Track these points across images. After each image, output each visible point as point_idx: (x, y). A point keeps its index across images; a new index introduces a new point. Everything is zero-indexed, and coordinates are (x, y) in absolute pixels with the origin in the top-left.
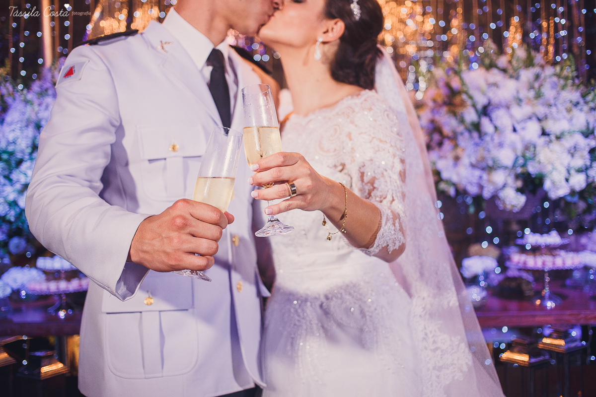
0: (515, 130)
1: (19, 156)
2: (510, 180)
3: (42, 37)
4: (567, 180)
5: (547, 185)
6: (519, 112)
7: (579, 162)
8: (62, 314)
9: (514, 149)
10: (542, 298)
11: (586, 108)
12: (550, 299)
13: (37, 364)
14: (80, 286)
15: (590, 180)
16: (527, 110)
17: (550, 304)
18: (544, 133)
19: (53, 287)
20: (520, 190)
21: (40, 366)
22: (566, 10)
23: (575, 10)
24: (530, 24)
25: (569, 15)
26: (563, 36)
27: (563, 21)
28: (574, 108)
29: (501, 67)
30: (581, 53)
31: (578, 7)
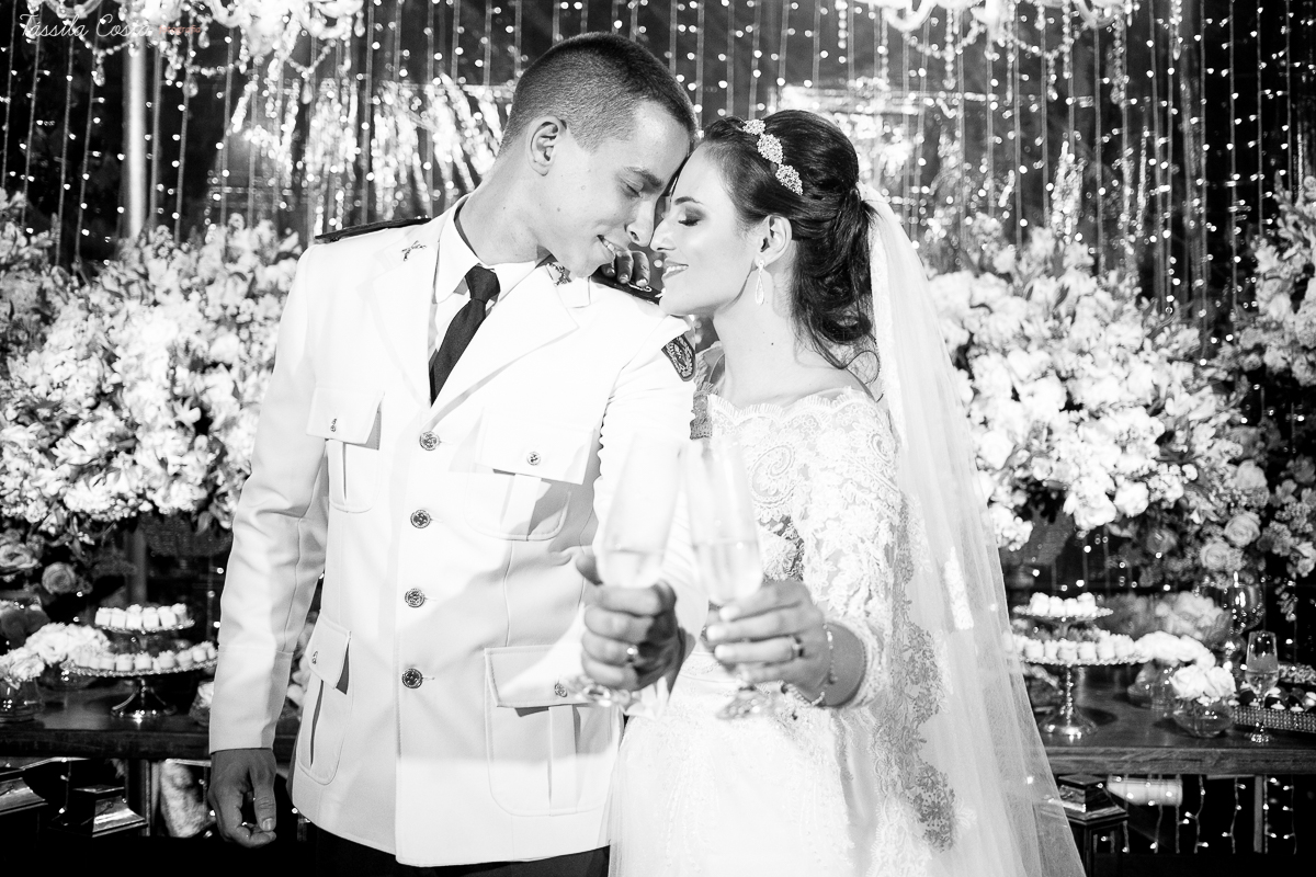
0: (1016, 397)
1: (71, 411)
2: (1003, 493)
3: (126, 161)
4: (1112, 497)
5: (1069, 506)
6: (1025, 362)
7: (1137, 461)
8: (138, 717)
9: (1011, 433)
10: (1060, 721)
11: (1154, 358)
12: (1075, 722)
13: (89, 808)
14: (177, 664)
15: (1157, 496)
16: (1039, 358)
17: (1073, 732)
18: (1071, 406)
19: (123, 664)
20: (1024, 513)
21: (93, 816)
22: (1170, 140)
23: (1189, 143)
24: (1098, 166)
25: (1177, 152)
26: (1165, 194)
27: (1164, 165)
28: (1133, 358)
29: (1002, 270)
30: (1199, 228)
31: (1197, 136)
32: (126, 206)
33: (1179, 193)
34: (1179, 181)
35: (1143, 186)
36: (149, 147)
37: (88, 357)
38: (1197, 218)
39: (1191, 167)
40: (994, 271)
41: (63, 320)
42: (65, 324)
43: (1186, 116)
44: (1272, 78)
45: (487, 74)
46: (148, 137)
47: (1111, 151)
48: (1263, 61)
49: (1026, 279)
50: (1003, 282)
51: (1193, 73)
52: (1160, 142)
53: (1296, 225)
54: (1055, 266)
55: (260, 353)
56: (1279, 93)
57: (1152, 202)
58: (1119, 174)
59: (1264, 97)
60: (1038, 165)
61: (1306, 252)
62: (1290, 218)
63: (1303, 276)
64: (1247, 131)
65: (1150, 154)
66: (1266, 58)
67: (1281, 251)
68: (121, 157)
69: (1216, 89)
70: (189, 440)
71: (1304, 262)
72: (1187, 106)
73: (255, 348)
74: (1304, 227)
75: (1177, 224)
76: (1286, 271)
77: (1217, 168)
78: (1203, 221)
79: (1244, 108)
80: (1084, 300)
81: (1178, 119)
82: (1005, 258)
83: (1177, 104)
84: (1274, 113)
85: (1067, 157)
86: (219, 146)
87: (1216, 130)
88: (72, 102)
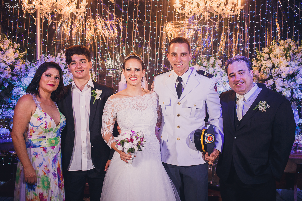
3: (37, 35)
22: (242, 35)
23: (246, 35)
24: (228, 39)
25: (244, 37)
26: (241, 45)
27: (241, 40)
29: (204, 66)
30: (247, 52)
31: (248, 34)
33: (244, 46)
34: (244, 42)
35: (237, 44)
36: (41, 32)
38: (247, 50)
39: (246, 40)
43: (246, 30)
44: (263, 23)
46: (41, 30)
47: (231, 36)
48: (261, 20)
49: (208, 68)
50: (204, 68)
51: (247, 22)
52: (241, 35)
53: (260, 57)
54: (213, 66)
56: (264, 26)
57: (238, 46)
58: (232, 41)
59: (261, 27)
60: (217, 39)
61: (261, 62)
62: (259, 56)
63: (261, 67)
64: (257, 34)
65: (239, 37)
66: (262, 19)
67: (257, 62)
68: (35, 34)
69: (252, 25)
71: (261, 64)
72: (246, 28)
74: (261, 57)
75: (243, 51)
76: (258, 66)
77: (251, 41)
78: (248, 51)
79: (257, 29)
80: (218, 72)
81: (244, 31)
82: (205, 64)
83: (244, 28)
84: (263, 30)
85: (222, 37)
86: (55, 32)
87: (251, 33)
88: (25, 22)
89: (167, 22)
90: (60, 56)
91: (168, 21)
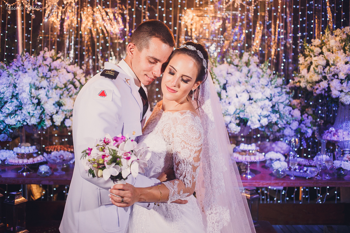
0: (237, 97)
1: (6, 100)
2: (233, 120)
4: (259, 121)
5: (249, 123)
6: (239, 89)
7: (265, 113)
8: (25, 174)
9: (235, 106)
10: (246, 174)
11: (271, 87)
12: (250, 174)
13: (13, 197)
14: (34, 161)
15: (270, 121)
16: (243, 87)
17: (249, 177)
18: (250, 99)
19: (21, 161)
20: (238, 125)
21: (15, 199)
22: (284, 24)
23: (289, 24)
24: (266, 30)
25: (285, 27)
26: (282, 38)
27: (282, 31)
28: (266, 87)
29: (235, 64)
30: (290, 46)
31: (290, 23)
32: (18, 39)
33: (286, 38)
34: (286, 34)
35: (277, 35)
36: (23, 24)
37: (9, 86)
38: (290, 44)
39: (289, 31)
40: (233, 64)
41: (3, 76)
42: (3, 77)
43: (288, 18)
44: (310, 9)
45: (110, 5)
46: (23, 22)
47: (269, 27)
48: (308, 4)
49: (241, 67)
50: (236, 67)
51: (290, 7)
52: (281, 24)
53: (309, 52)
54: (247, 64)
55: (53, 85)
56: (311, 12)
57: (279, 39)
58: (271, 32)
59: (308, 13)
60: (251, 30)
61: (311, 59)
62: (308, 50)
63: (310, 65)
64: (303, 22)
65: (279, 28)
66: (309, 3)
67: (305, 58)
68: (16, 27)
69: (296, 11)
70: (35, 107)
71: (310, 61)
72: (288, 16)
73: (51, 83)
75: (285, 46)
76: (306, 63)
77: (295, 31)
78: (292, 45)
79: (302, 16)
80: (254, 73)
81: (286, 19)
82: (236, 61)
83: (286, 15)
84: (310, 17)
85: (258, 28)
86: (41, 24)
87: (295, 21)
88: (2, 12)
89: (185, 8)
90: (44, 55)
91: (188, 8)
